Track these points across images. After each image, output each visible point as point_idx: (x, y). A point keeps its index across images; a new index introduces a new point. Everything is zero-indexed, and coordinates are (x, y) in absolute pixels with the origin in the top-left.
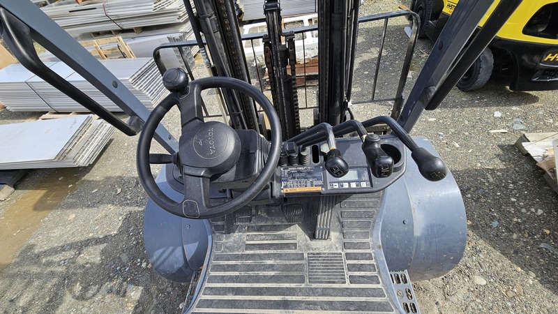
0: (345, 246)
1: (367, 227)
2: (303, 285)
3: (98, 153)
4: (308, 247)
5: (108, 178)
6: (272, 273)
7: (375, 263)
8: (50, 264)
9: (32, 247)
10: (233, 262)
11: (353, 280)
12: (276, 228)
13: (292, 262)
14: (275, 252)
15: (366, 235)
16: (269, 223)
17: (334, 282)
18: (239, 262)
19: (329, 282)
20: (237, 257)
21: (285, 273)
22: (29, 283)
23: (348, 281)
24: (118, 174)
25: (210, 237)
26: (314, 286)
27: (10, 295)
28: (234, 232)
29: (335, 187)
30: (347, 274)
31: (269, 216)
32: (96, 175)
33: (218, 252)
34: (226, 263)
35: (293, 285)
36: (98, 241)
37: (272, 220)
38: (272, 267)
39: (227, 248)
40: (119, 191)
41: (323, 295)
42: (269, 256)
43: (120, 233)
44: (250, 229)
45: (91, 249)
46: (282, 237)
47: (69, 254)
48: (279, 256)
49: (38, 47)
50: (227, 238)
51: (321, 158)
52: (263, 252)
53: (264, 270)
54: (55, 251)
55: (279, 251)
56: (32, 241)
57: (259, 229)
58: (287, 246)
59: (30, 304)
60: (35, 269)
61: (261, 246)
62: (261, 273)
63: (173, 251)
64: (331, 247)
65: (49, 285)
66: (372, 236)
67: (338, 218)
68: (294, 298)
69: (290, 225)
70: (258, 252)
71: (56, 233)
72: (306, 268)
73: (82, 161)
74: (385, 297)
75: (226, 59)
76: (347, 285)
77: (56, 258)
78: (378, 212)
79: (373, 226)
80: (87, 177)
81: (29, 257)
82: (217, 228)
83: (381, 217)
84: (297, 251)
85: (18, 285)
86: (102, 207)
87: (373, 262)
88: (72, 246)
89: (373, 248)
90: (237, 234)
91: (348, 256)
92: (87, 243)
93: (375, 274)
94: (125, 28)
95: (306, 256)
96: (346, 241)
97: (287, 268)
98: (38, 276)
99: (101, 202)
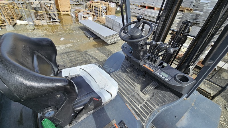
0: (148, 101)
1: (160, 104)
2: (128, 96)
3: (112, 43)
4: (138, 91)
5: (109, 50)
6: (124, 87)
7: (152, 112)
8: (87, 56)
9: (87, 51)
10: (118, 78)
11: (141, 107)
12: (134, 81)
13: (130, 90)
14: (129, 85)
15: (158, 105)
16: (134, 79)
17: (136, 103)
18: (119, 79)
19: (135, 102)
20: (120, 78)
21: (126, 90)
22: (82, 57)
23: (140, 106)
24: (112, 51)
25: (118, 70)
26: (130, 98)
27: (78, 56)
28: (124, 73)
29: (157, 74)
30: (141, 105)
31: (135, 77)
32: (108, 47)
33: (117, 74)
34: (117, 76)
35: (125, 93)
36: (96, 60)
37: (135, 79)
38: (125, 86)
39: (120, 74)
40: (109, 54)
41: (130, 102)
42: (126, 84)
43: (101, 62)
44: (128, 76)
45: (94, 60)
46: (133, 84)
47: (91, 58)
48: (129, 86)
49: (124, 5)
50: (121, 73)
51: (161, 66)
52: (126, 82)
53: (122, 85)
54: (89, 55)
55: (130, 85)
56: (88, 50)
57: (130, 78)
58: (133, 86)
59: (79, 60)
60: (84, 55)
61: (127, 81)
62: (121, 85)
63: (109, 68)
64: (144, 97)
65: (84, 60)
66: (159, 107)
67: (154, 93)
68: (123, 95)
69: (138, 84)
70: (125, 81)
71: (92, 52)
72: (132, 94)
73: (108, 42)
74: (146, 119)
75: (159, 30)
76: (139, 107)
77: (88, 56)
78: (168, 103)
79: (163, 105)
80: (106, 47)
81: (85, 52)
82: (121, 69)
83: (168, 105)
84: (134, 90)
85: (80, 56)
86: (103, 54)
87: (152, 111)
88: (92, 57)
89: (156, 109)
90: (124, 74)
91: (146, 103)
92: (95, 58)
93: (149, 113)
94: (144, 18)
95: (135, 92)
96: (150, 100)
97: (128, 89)
98: (84, 57)
99: (104, 53)
